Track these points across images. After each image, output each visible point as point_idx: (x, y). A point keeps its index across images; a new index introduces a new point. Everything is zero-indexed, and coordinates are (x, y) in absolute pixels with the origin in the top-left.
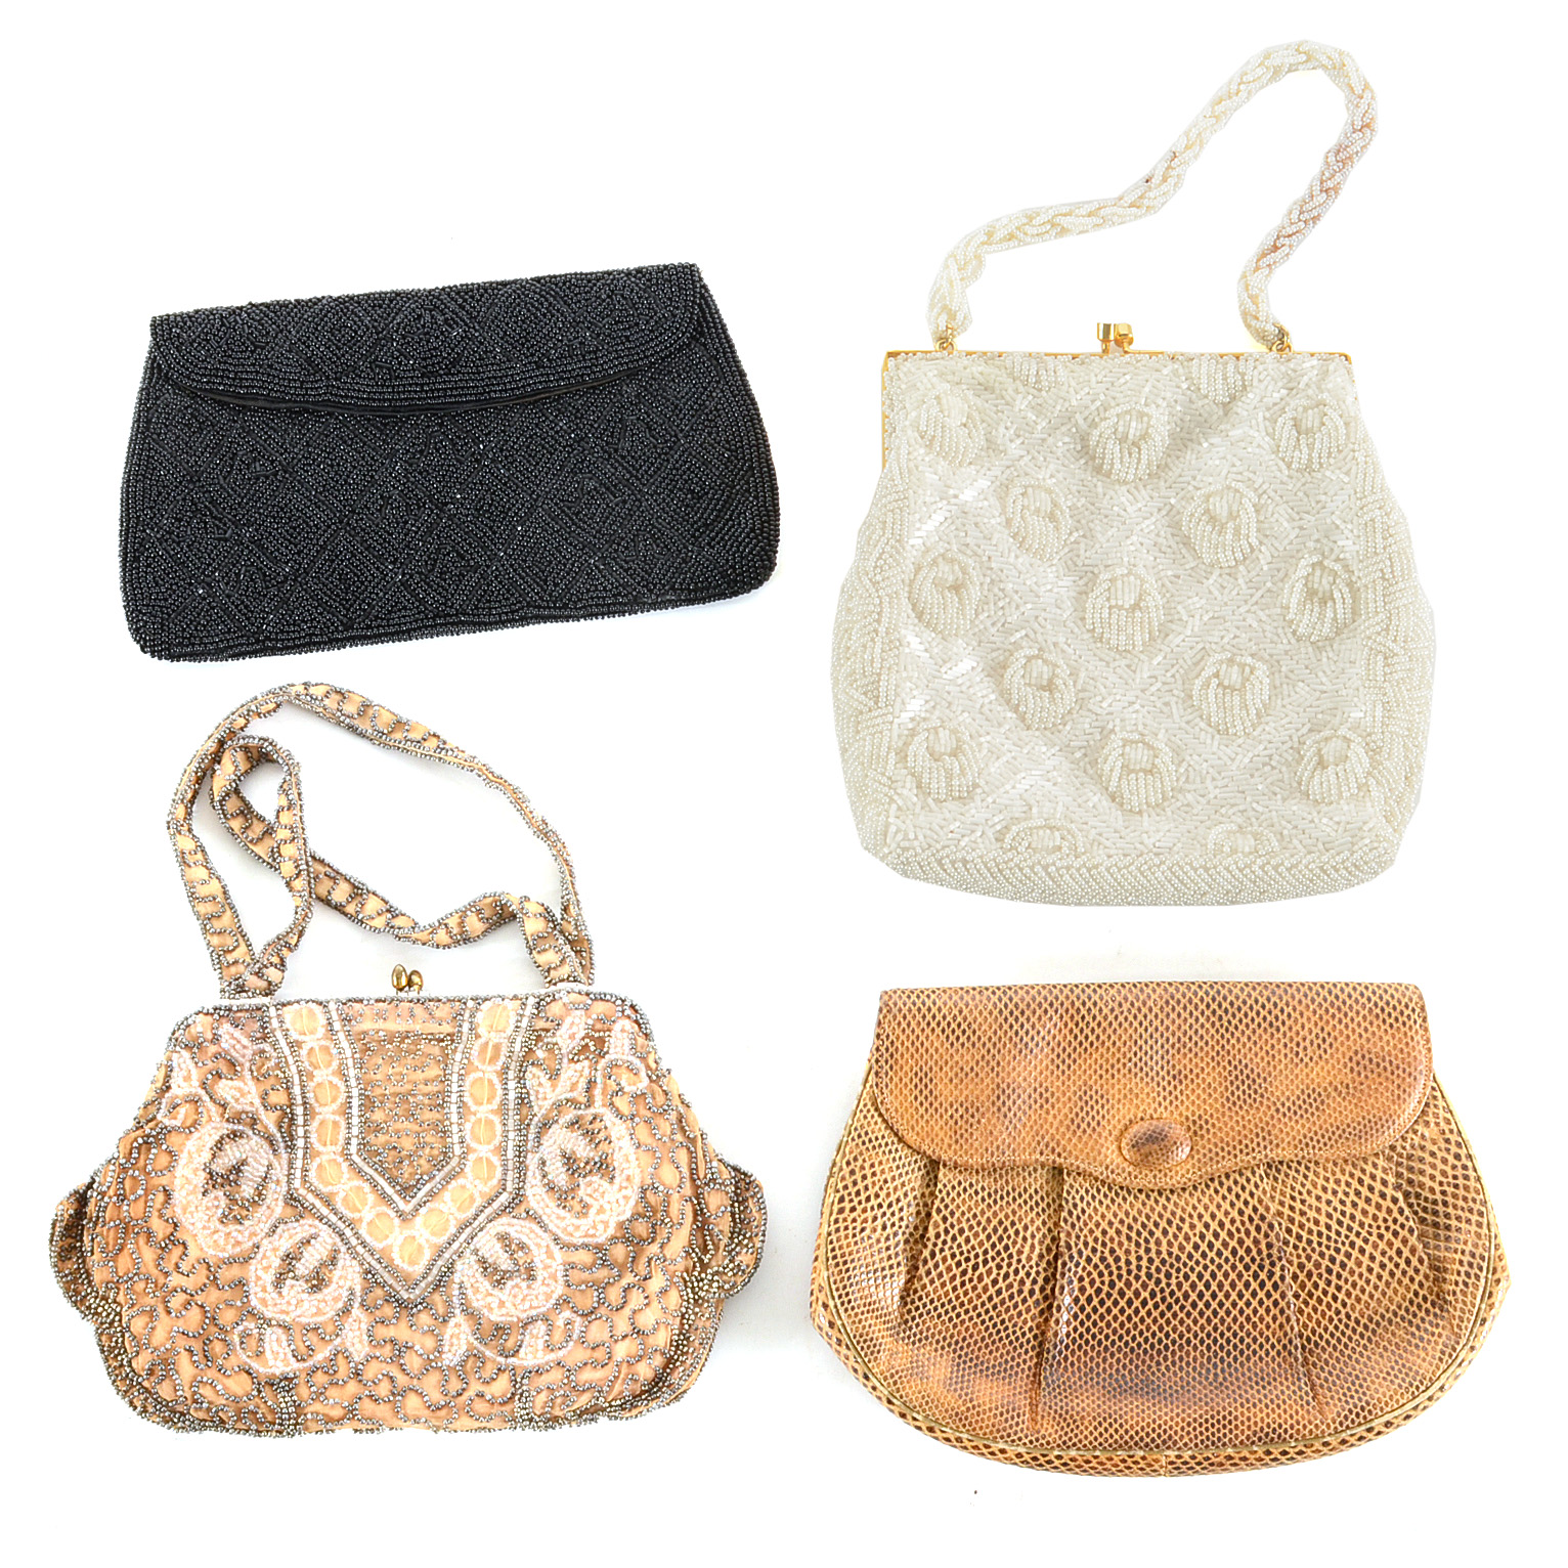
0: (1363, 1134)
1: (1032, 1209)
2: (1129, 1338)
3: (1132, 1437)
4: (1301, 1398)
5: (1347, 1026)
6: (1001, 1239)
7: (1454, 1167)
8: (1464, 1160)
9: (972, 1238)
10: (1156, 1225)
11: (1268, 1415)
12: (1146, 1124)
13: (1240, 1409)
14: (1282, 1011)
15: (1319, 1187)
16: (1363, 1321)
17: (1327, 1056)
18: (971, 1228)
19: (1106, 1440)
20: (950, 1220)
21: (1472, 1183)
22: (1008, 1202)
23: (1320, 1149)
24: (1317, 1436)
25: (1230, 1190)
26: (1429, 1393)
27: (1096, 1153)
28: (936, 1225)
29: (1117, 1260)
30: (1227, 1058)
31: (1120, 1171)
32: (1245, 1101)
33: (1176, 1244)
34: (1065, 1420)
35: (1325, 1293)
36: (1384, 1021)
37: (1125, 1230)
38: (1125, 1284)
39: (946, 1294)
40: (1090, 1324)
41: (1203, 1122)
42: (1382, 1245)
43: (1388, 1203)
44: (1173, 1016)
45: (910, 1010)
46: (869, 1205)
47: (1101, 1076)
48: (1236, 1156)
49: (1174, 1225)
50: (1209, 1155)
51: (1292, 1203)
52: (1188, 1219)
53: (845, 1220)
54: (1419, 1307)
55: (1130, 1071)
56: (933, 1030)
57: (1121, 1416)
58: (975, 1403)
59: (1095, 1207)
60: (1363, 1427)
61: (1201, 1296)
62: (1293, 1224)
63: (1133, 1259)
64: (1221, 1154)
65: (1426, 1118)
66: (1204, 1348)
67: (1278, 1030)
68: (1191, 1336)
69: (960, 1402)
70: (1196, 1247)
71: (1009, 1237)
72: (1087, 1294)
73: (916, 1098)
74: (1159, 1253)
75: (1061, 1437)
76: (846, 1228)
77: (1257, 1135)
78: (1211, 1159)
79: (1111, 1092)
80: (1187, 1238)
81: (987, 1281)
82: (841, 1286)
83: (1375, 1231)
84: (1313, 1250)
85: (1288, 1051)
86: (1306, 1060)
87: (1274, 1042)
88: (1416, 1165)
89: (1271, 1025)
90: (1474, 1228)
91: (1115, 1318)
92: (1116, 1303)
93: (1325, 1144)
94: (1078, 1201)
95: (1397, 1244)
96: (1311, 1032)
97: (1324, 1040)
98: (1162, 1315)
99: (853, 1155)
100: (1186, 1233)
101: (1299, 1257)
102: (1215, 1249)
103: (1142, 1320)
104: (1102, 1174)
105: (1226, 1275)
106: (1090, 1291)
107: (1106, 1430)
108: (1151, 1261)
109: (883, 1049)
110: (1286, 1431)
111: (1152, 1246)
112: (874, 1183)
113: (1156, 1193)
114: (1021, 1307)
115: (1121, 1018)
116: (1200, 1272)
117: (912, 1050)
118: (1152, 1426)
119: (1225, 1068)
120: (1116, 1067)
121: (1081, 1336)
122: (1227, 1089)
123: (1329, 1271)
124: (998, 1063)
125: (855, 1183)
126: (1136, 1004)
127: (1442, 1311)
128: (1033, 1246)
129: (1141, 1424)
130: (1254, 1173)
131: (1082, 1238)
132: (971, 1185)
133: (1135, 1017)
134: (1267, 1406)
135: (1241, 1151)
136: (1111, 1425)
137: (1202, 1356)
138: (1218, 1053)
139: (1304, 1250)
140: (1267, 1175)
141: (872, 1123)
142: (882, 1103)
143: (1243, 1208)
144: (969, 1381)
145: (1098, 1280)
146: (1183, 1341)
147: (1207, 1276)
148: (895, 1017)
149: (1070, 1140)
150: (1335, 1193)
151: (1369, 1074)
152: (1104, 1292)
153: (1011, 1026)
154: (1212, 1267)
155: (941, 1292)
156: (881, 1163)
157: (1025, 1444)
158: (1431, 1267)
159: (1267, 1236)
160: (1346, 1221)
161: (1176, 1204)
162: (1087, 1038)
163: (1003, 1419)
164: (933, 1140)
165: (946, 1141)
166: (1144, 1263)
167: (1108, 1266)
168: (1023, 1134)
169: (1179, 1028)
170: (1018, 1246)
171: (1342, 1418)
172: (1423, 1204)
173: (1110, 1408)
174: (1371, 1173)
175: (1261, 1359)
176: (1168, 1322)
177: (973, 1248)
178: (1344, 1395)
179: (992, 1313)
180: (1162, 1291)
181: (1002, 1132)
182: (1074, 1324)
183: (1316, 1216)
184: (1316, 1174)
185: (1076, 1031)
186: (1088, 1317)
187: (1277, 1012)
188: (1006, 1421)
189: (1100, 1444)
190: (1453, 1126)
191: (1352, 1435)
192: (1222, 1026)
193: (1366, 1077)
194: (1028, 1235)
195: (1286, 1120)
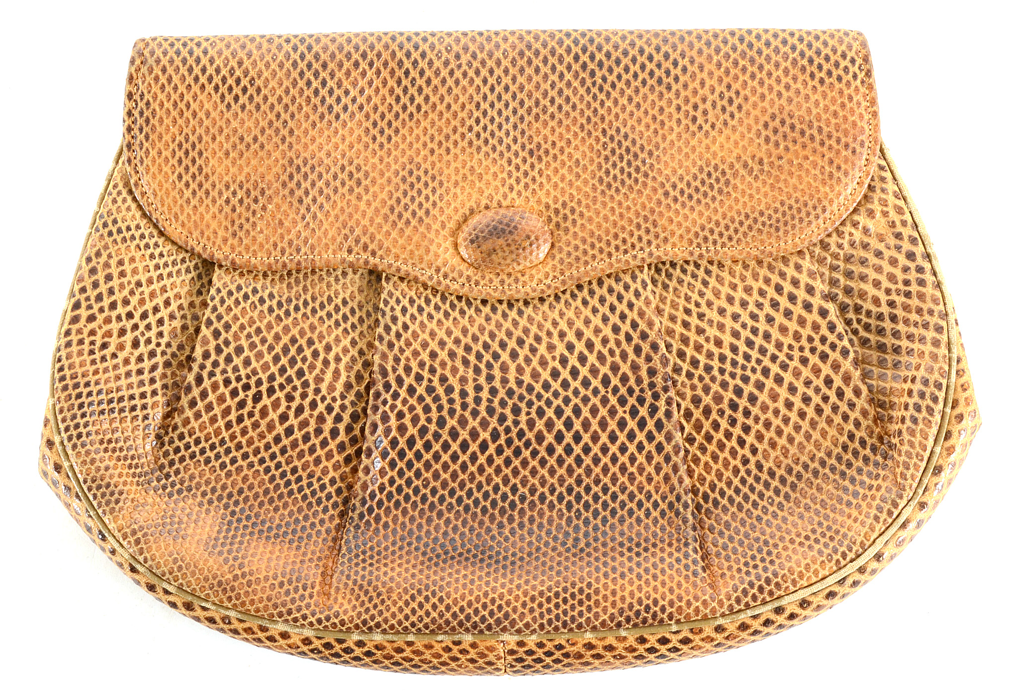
0: (781, 224)
1: (337, 324)
2: (463, 493)
3: (455, 615)
4: (687, 567)
5: (761, 83)
6: (293, 361)
7: (906, 270)
8: (920, 261)
9: (253, 360)
10: (503, 345)
11: (640, 588)
12: (490, 214)
13: (603, 581)
14: (675, 64)
15: (723, 296)
16: (780, 472)
17: (734, 123)
18: (253, 346)
19: (421, 619)
20: (224, 335)
21: (929, 290)
22: (304, 315)
23: (723, 245)
24: (705, 618)
25: (602, 300)
26: (860, 562)
27: (422, 251)
28: (205, 342)
29: (449, 390)
30: (601, 126)
31: (455, 275)
32: (623, 182)
33: (528, 370)
34: (367, 592)
35: (728, 435)
36: (812, 76)
37: (460, 352)
38: (459, 422)
39: (217, 432)
40: (412, 474)
41: (567, 212)
42: (806, 372)
43: (815, 316)
44: (529, 71)
45: (171, 61)
46: (114, 314)
47: (432, 151)
48: (610, 255)
49: (527, 346)
50: (574, 254)
51: (686, 318)
52: (545, 339)
53: (79, 332)
54: (856, 453)
55: (471, 143)
56: (203, 87)
57: (441, 587)
58: (246, 570)
59: (422, 322)
60: (770, 607)
61: (559, 437)
62: (687, 345)
63: (470, 389)
64: (591, 252)
65: (869, 206)
66: (563, 507)
67: (669, 88)
68: (546, 490)
69: (226, 568)
70: (555, 374)
71: (304, 360)
72: (408, 435)
73: (180, 177)
74: (505, 381)
75: (360, 614)
76: (81, 342)
77: (639, 226)
78: (578, 259)
79: (446, 172)
80: (543, 363)
81: (273, 416)
82: (69, 415)
83: (796, 354)
84: (713, 379)
85: (681, 116)
86: (707, 127)
87: (663, 103)
88: (857, 269)
89: (660, 81)
90: (928, 348)
91: (446, 467)
92: (446, 447)
93: (730, 238)
94: (398, 313)
95: (826, 370)
96: (713, 91)
97: (731, 101)
98: (508, 462)
99: (95, 250)
100: (542, 356)
101: (693, 388)
102: (580, 378)
103: (481, 470)
104: (431, 278)
105: (594, 411)
106: (412, 431)
107: (421, 606)
108: (493, 391)
109: (136, 113)
110: (663, 609)
111: (497, 372)
112: (122, 286)
113: (505, 305)
114: (319, 452)
115: (458, 74)
116: (558, 406)
117: (175, 113)
118: (483, 600)
119: (597, 140)
120: (453, 138)
121: (399, 490)
122: (600, 167)
123: (734, 406)
124: (291, 132)
125: (95, 285)
126: (479, 56)
127: (885, 458)
128: (337, 374)
129: (468, 598)
130: (634, 278)
131: (403, 362)
132: (255, 291)
133: (477, 72)
134: (639, 577)
135: (617, 248)
136: (427, 599)
137: (561, 516)
138: (589, 120)
139: (701, 378)
140: (654, 282)
141: (123, 208)
142: (136, 184)
143: (619, 323)
144: (241, 543)
145: (423, 417)
146: (536, 498)
147: (568, 412)
148: (151, 70)
149: (388, 234)
150: (744, 304)
151: (790, 145)
152: (431, 432)
153: (309, 83)
154: (575, 401)
155: (210, 430)
156: (132, 260)
157: (311, 624)
158: (871, 401)
159: (649, 359)
160: (759, 341)
161: (530, 320)
162: (412, 99)
163: (282, 591)
164: (202, 233)
165: (221, 233)
166: (485, 394)
167: (437, 399)
168: (326, 225)
169: (538, 87)
170: (317, 371)
171: (739, 593)
172: (865, 320)
173: (428, 578)
174: (793, 278)
175: (639, 520)
176: (516, 472)
177: (255, 372)
178: (746, 564)
179: (279, 458)
180: (508, 430)
181: (295, 222)
182: (390, 474)
183: (718, 334)
184: (720, 280)
185: (399, 91)
186: (410, 465)
187: (668, 65)
188: (287, 593)
189: (413, 625)
190: (907, 217)
191: (755, 617)
192: (594, 84)
193: (787, 149)
194: (331, 357)
195: (678, 206)
